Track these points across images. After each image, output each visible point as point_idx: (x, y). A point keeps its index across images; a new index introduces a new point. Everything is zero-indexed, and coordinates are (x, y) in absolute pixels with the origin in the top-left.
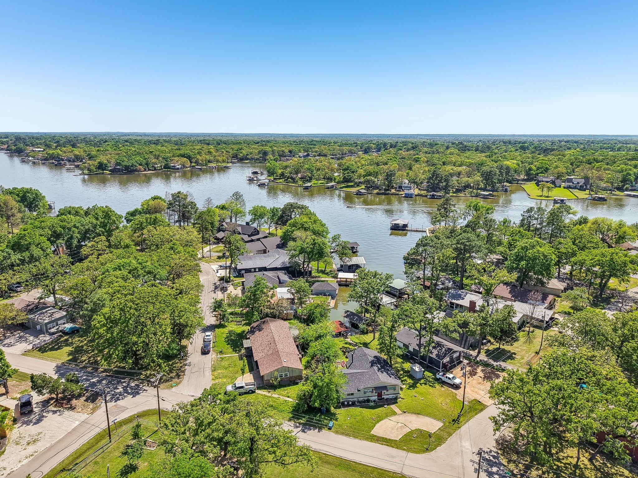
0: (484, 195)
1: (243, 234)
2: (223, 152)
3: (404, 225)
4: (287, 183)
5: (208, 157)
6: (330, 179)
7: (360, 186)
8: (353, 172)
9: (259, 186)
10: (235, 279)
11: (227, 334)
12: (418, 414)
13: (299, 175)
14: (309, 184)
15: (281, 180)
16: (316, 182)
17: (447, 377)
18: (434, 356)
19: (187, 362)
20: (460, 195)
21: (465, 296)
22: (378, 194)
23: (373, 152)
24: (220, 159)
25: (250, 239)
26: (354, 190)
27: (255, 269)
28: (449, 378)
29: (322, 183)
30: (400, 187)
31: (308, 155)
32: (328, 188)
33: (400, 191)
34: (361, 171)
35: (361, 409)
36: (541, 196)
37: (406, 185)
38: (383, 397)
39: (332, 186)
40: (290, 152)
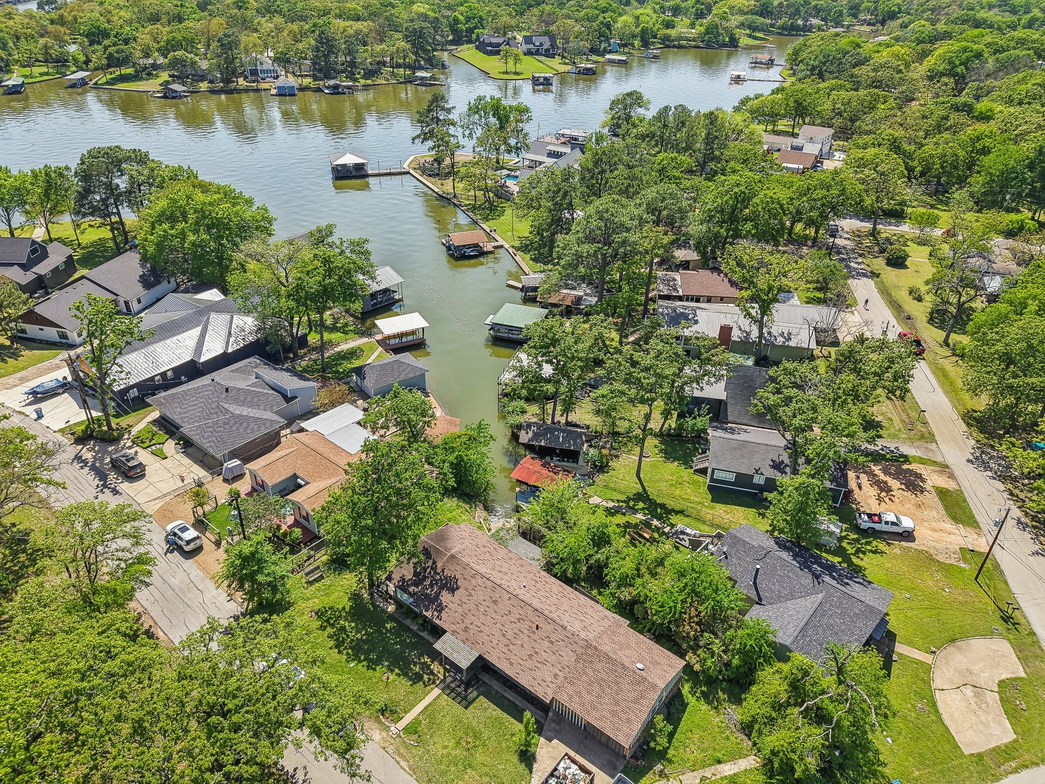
0: (422, 78)
6: (62, 62)
7: (157, 76)
14: (13, 80)
16: (27, 71)
20: (377, 82)
22: (212, 92)
25: (31, 275)
26: (152, 85)
27: (163, 374)
29: (47, 74)
30: (254, 73)
32: (73, 86)
33: (258, 82)
36: (506, 73)
37: (265, 67)
39: (83, 82)
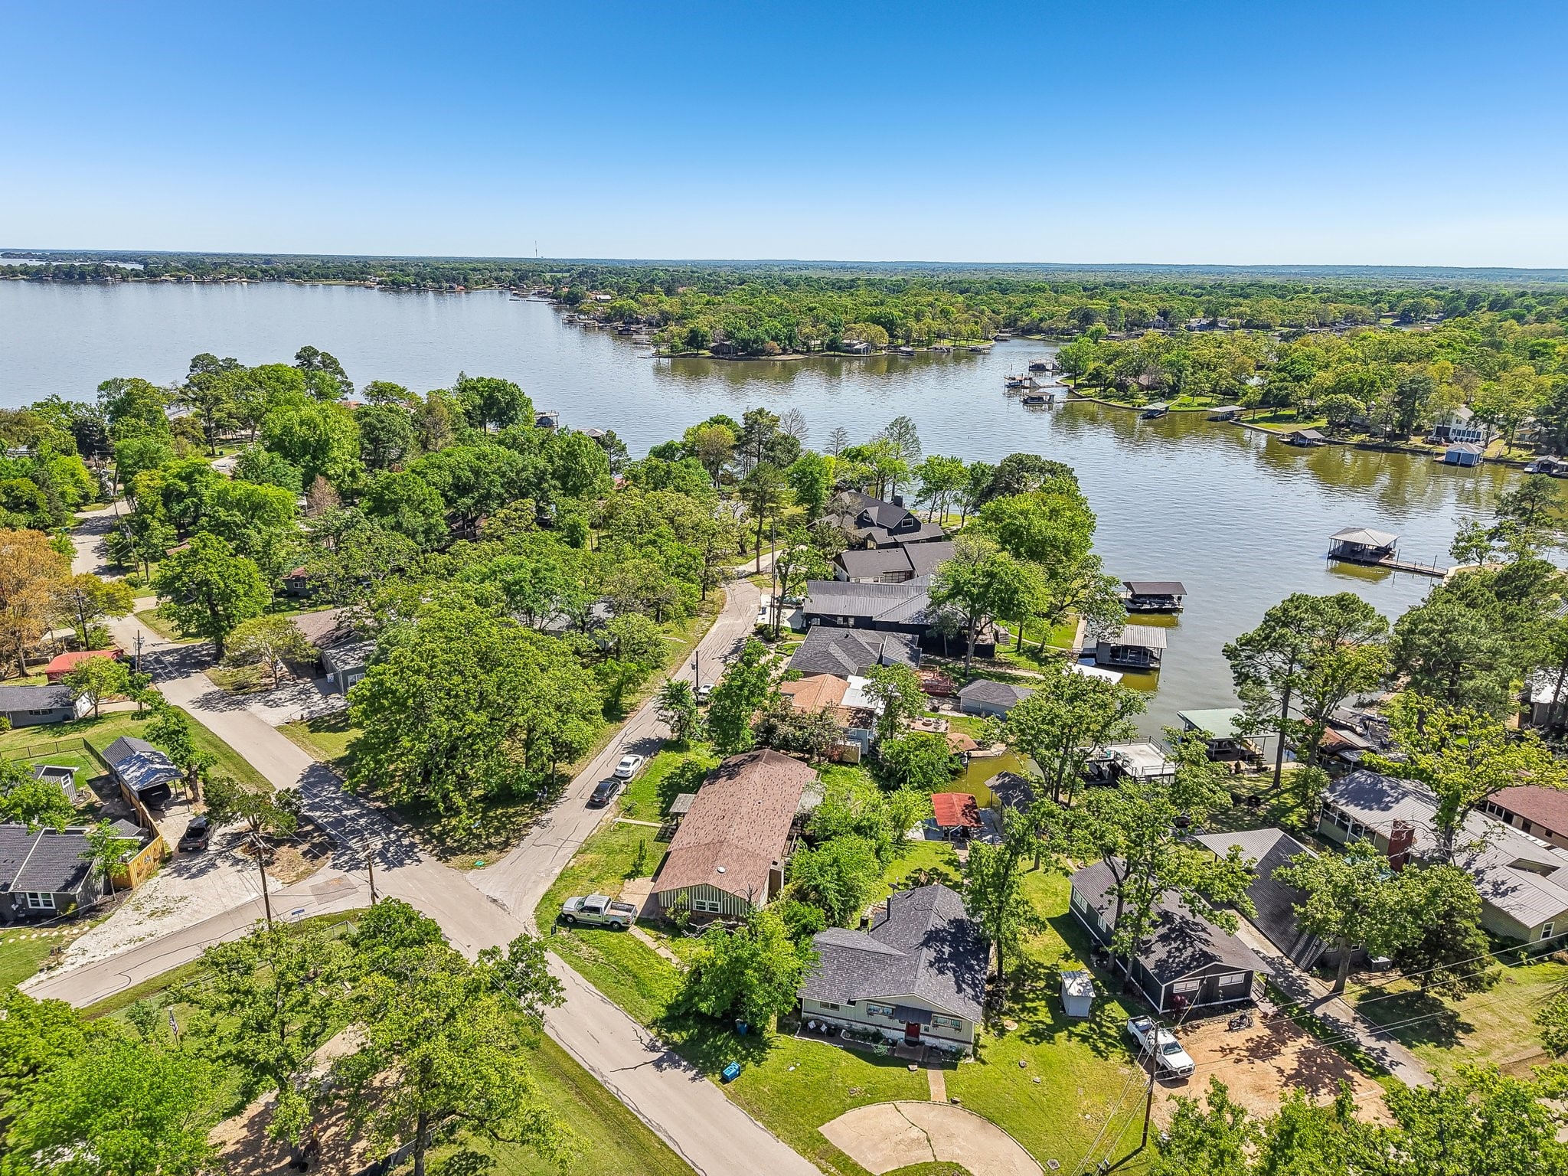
1: (879, 525)
2: (982, 312)
3: (1379, 550)
4: (1106, 397)
5: (936, 325)
8: (1298, 379)
9: (1025, 402)
10: (791, 635)
11: (678, 768)
12: (991, 1120)
13: (1144, 380)
14: (1160, 406)
15: (1092, 391)
16: (1186, 400)
19: (546, 817)
24: (965, 329)
25: (890, 540)
27: (846, 618)
29: (1205, 405)
30: (1442, 432)
32: (1217, 420)
35: (844, 1053)
37: (1462, 427)
38: (921, 1038)
39: (1230, 415)
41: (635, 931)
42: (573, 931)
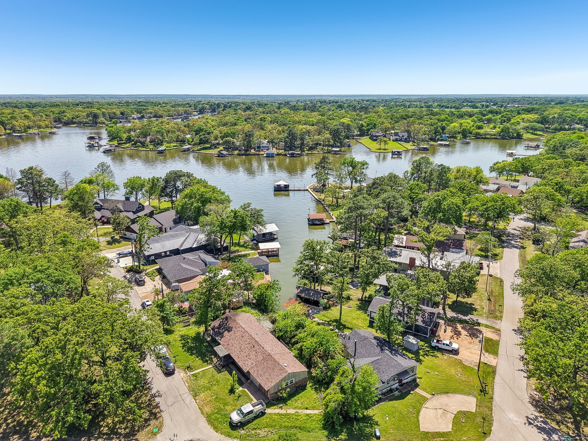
0: (336, 151)
1: (125, 211)
2: (41, 116)
3: (285, 185)
4: (136, 147)
5: (26, 123)
6: (183, 142)
7: (218, 148)
8: (209, 134)
9: (104, 152)
10: (145, 267)
11: (181, 340)
12: (447, 393)
13: (148, 139)
14: (162, 148)
15: (128, 145)
16: (168, 145)
17: (444, 344)
18: (420, 323)
19: (154, 391)
20: (314, 152)
21: (401, 252)
22: (239, 155)
23: (208, 112)
24: (42, 124)
25: (135, 216)
26: (215, 152)
27: (165, 252)
28: (447, 345)
29: (176, 146)
30: (259, 147)
31: (143, 117)
32: (185, 151)
33: (260, 151)
34: (216, 132)
35: (391, 402)
36: (380, 149)
37: (264, 145)
38: (403, 382)
39: (188, 149)
40: (122, 113)
41: (268, 411)
42: (245, 428)
